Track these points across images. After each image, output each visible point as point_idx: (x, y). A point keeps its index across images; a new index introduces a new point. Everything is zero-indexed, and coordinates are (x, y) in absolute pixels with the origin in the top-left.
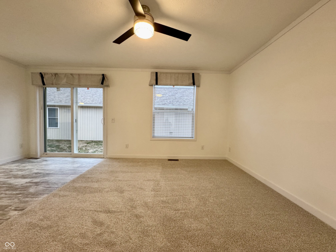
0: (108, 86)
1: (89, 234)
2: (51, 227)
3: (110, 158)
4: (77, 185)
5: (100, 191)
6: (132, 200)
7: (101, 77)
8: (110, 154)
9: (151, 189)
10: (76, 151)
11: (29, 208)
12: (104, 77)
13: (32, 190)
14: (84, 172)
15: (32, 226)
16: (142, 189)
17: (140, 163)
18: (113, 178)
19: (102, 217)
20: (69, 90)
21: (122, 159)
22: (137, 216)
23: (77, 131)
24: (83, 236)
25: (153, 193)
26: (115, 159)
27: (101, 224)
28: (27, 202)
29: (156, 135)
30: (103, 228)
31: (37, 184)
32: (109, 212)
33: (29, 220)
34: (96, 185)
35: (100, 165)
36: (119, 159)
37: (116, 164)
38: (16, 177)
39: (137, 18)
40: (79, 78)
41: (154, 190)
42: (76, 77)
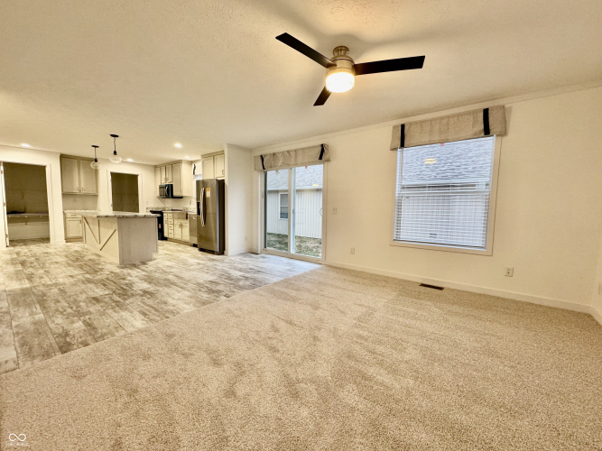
0: (328, 160)
1: (262, 334)
2: (239, 316)
3: (329, 266)
4: (277, 288)
5: (294, 300)
6: (321, 320)
7: (320, 148)
8: (330, 261)
9: (356, 316)
10: (293, 251)
11: (233, 297)
12: (323, 149)
13: (241, 283)
14: (291, 276)
15: (229, 311)
16: (342, 312)
17: (365, 281)
18: (316, 291)
19: (282, 325)
20: (287, 171)
21: (344, 269)
22: (315, 338)
23: (294, 224)
24: (258, 333)
25: (355, 321)
26: (335, 268)
27: (277, 331)
28: (233, 292)
29: (402, 237)
30: (277, 335)
31: (247, 278)
32: (291, 323)
33: (229, 306)
34: (294, 293)
35: (312, 272)
36: (340, 268)
37: (332, 274)
38: (235, 268)
39: (328, 69)
40: (296, 155)
41: (359, 319)
42: (293, 154)
